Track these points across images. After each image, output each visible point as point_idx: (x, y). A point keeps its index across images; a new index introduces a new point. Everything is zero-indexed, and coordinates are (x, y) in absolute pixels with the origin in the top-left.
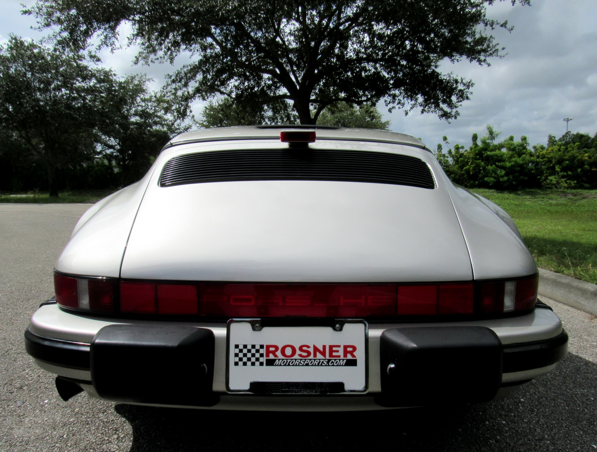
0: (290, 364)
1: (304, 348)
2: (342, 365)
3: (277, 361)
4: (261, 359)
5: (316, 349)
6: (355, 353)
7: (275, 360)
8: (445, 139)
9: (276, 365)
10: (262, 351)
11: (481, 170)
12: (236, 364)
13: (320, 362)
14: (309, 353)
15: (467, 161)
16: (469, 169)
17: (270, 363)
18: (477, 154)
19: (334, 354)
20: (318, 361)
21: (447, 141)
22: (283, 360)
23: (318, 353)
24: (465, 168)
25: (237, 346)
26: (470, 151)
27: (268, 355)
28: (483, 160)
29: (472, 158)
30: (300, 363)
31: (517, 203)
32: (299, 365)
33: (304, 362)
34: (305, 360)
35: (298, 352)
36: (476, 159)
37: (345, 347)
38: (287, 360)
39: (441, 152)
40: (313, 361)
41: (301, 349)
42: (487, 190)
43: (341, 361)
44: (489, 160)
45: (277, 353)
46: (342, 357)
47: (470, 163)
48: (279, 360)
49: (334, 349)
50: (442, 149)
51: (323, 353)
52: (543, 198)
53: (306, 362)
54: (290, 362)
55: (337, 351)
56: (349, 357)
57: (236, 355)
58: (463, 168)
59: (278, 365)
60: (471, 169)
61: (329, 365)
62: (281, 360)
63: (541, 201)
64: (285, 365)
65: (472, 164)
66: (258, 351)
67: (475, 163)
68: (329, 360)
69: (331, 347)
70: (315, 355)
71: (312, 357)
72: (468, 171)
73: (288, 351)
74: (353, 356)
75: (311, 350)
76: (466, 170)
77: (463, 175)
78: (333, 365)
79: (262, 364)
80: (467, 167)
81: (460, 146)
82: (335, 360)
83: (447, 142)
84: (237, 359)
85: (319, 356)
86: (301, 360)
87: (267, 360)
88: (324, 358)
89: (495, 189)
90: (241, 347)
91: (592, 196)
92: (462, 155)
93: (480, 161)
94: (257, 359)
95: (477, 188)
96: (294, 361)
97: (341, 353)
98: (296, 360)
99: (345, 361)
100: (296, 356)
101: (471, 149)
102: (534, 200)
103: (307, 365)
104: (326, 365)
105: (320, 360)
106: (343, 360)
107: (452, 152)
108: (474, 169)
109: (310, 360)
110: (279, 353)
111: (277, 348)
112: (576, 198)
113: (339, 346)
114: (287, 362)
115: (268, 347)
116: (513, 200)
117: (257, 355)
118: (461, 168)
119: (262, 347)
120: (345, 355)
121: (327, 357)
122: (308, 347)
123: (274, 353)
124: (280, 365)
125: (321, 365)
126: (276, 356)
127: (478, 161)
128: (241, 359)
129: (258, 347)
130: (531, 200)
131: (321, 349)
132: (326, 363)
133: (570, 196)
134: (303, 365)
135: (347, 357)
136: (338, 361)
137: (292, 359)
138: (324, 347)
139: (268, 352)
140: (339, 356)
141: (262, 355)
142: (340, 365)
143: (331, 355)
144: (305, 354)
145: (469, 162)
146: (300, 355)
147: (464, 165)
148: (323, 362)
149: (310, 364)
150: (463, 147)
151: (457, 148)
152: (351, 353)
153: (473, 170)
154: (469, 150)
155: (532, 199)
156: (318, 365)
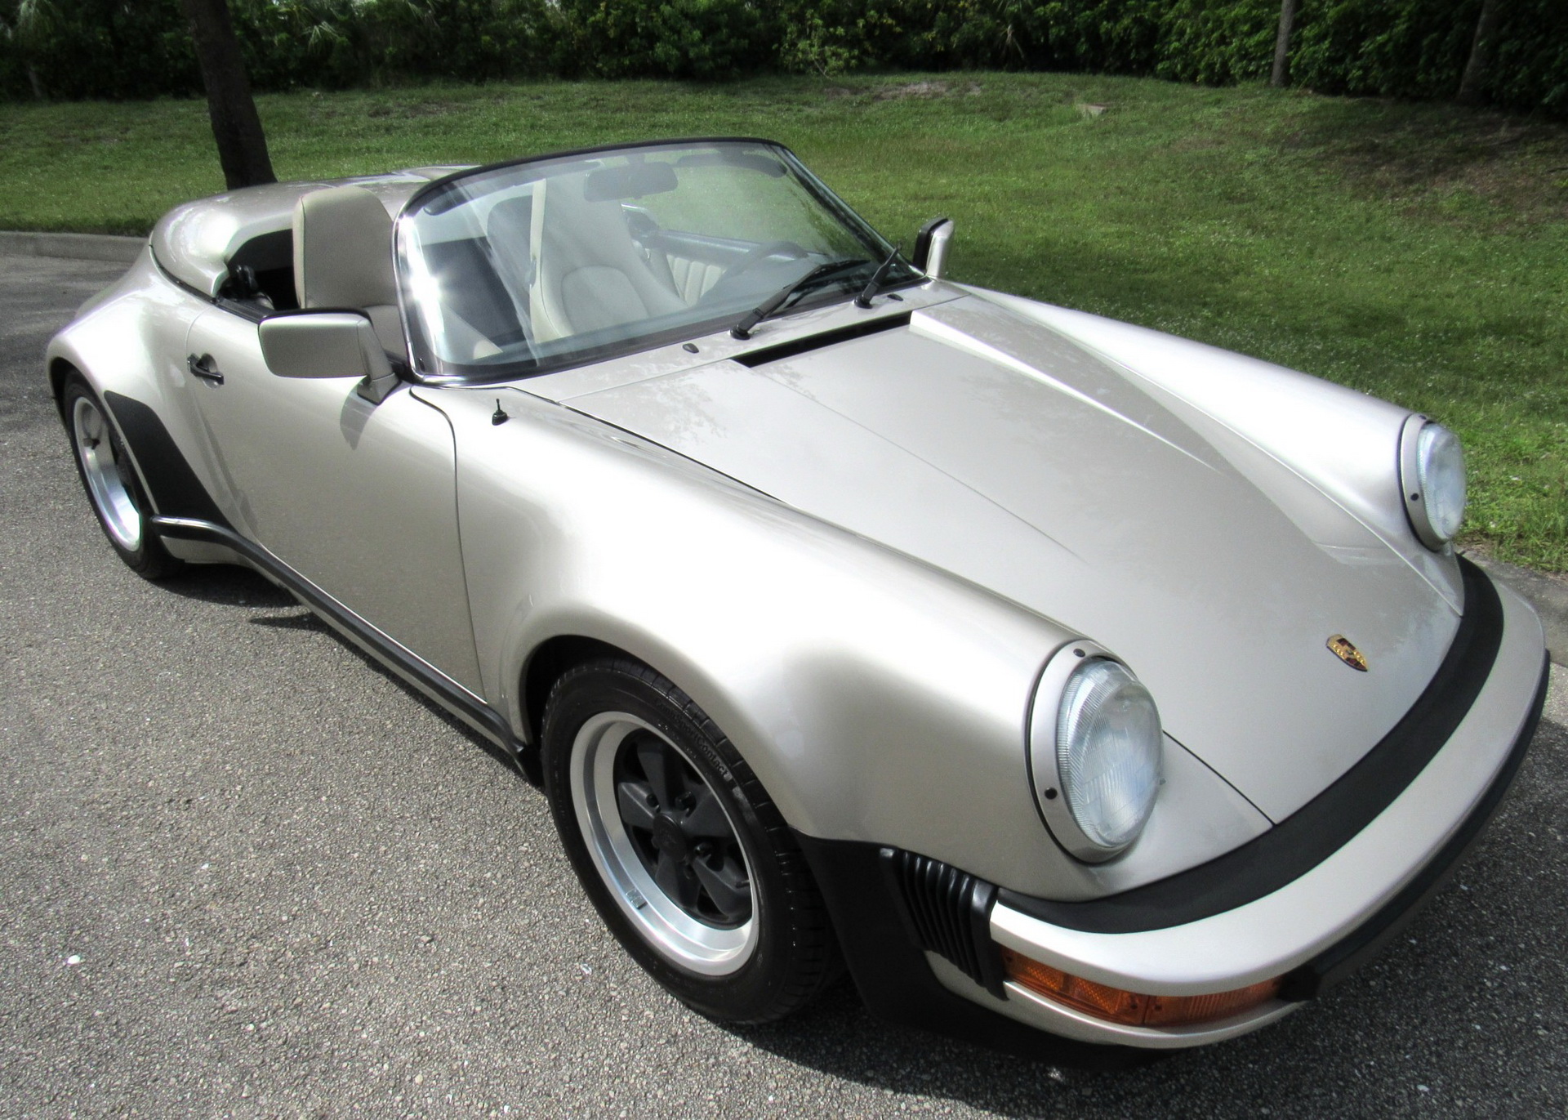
31: (735, 119)
52: (789, 102)
60: (610, 21)
63: (787, 110)
72: (600, 30)
80: (599, 16)
91: (890, 93)
102: (772, 109)
112: (859, 98)
116: (725, 111)
130: (765, 109)
133: (846, 95)
147: (588, 11)
155: (763, 105)
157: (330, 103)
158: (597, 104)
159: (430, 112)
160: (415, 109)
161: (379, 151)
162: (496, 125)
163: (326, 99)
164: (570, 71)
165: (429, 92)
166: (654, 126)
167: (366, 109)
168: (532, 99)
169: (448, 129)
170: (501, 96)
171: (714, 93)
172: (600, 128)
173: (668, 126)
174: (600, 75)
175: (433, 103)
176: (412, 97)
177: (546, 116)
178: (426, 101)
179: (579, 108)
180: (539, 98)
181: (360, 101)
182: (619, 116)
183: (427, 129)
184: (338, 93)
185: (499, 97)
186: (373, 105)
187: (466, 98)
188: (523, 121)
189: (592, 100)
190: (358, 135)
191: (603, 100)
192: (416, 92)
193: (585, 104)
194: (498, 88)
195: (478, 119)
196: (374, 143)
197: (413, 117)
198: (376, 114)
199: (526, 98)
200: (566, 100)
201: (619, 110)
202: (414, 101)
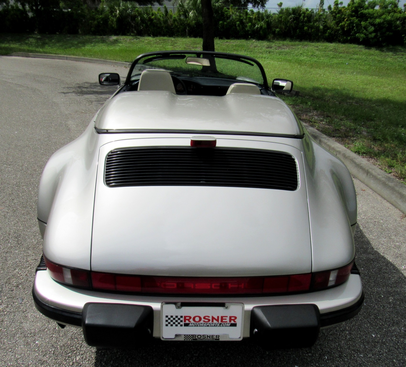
0: (198, 325)
1: (206, 318)
2: (228, 326)
3: (191, 324)
4: (181, 323)
5: (213, 318)
6: (236, 320)
7: (189, 324)
9: (190, 326)
10: (181, 319)
11: (354, 27)
12: (167, 325)
13: (215, 324)
14: (209, 320)
15: (344, 17)
16: (344, 25)
17: (186, 325)
18: (353, 11)
19: (224, 320)
20: (214, 324)
22: (194, 323)
23: (214, 320)
24: (341, 24)
25: (167, 316)
27: (185, 321)
28: (357, 17)
30: (204, 325)
32: (203, 326)
33: (206, 325)
34: (207, 323)
35: (203, 319)
36: (352, 16)
37: (230, 317)
38: (196, 323)
39: (323, 7)
40: (212, 324)
41: (204, 318)
42: (357, 46)
43: (228, 324)
44: (364, 17)
45: (190, 320)
46: (228, 322)
47: (346, 20)
48: (192, 323)
49: (224, 318)
51: (218, 320)
53: (207, 325)
54: (198, 324)
55: (226, 319)
56: (232, 322)
57: (167, 321)
58: (339, 24)
59: (191, 326)
60: (346, 25)
61: (220, 326)
62: (193, 324)
64: (195, 326)
65: (347, 21)
66: (179, 319)
67: (350, 20)
68: (220, 324)
69: (222, 317)
70: (213, 321)
71: (211, 322)
72: (343, 27)
73: (197, 319)
74: (235, 321)
75: (211, 318)
76: (342, 26)
77: (339, 30)
78: (223, 326)
79: (181, 325)
81: (339, 3)
82: (224, 324)
84: (167, 323)
85: (215, 321)
86: (204, 323)
87: (184, 324)
88: (218, 323)
89: (363, 45)
90: (169, 317)
92: (340, 12)
93: (355, 18)
94: (179, 323)
95: (348, 43)
96: (200, 324)
97: (228, 320)
98: (201, 323)
99: (230, 324)
100: (202, 322)
101: (349, 5)
103: (208, 326)
104: (219, 326)
105: (215, 323)
106: (229, 324)
107: (331, 8)
108: (349, 25)
109: (210, 323)
110: (191, 320)
111: (190, 317)
113: (227, 317)
114: (196, 324)
115: (185, 317)
117: (179, 321)
118: (337, 24)
119: (182, 317)
120: (230, 321)
121: (220, 322)
122: (209, 317)
123: (189, 320)
124: (192, 326)
125: (216, 326)
126: (189, 321)
127: (352, 19)
128: (169, 323)
129: (179, 317)
131: (216, 318)
132: (219, 325)
134: (205, 326)
135: (231, 322)
136: (226, 324)
137: (199, 323)
138: (218, 317)
139: (185, 320)
140: (227, 322)
141: (182, 321)
142: (227, 326)
143: (222, 321)
144: (207, 321)
145: (345, 18)
146: (204, 321)
147: (340, 22)
148: (217, 325)
149: (209, 326)
150: (341, 3)
151: (337, 4)
152: (234, 320)
153: (347, 26)
154: (346, 6)
156: (214, 326)
157: (257, 43)
158: (335, 50)
159: (283, 49)
160: (279, 47)
161: (265, 58)
162: (301, 54)
163: (256, 42)
164: (330, 39)
165: (285, 42)
166: (351, 59)
167: (266, 46)
168: (315, 47)
169: (287, 53)
170: (306, 45)
171: (377, 50)
172: (333, 58)
173: (355, 59)
174: (339, 42)
175: (285, 46)
176: (279, 44)
177: (317, 53)
178: (283, 45)
179: (329, 51)
180: (317, 47)
181: (265, 43)
182: (341, 55)
183: (280, 53)
184: (260, 41)
185: (305, 46)
186: (268, 45)
187: (295, 45)
188: (310, 54)
189: (334, 49)
190: (261, 53)
191: (337, 49)
192: (281, 42)
193: (331, 50)
194: (306, 43)
195: (296, 52)
196: (264, 56)
197: (278, 49)
198: (268, 47)
199: (313, 47)
200: (325, 48)
201: (341, 53)
202: (280, 45)
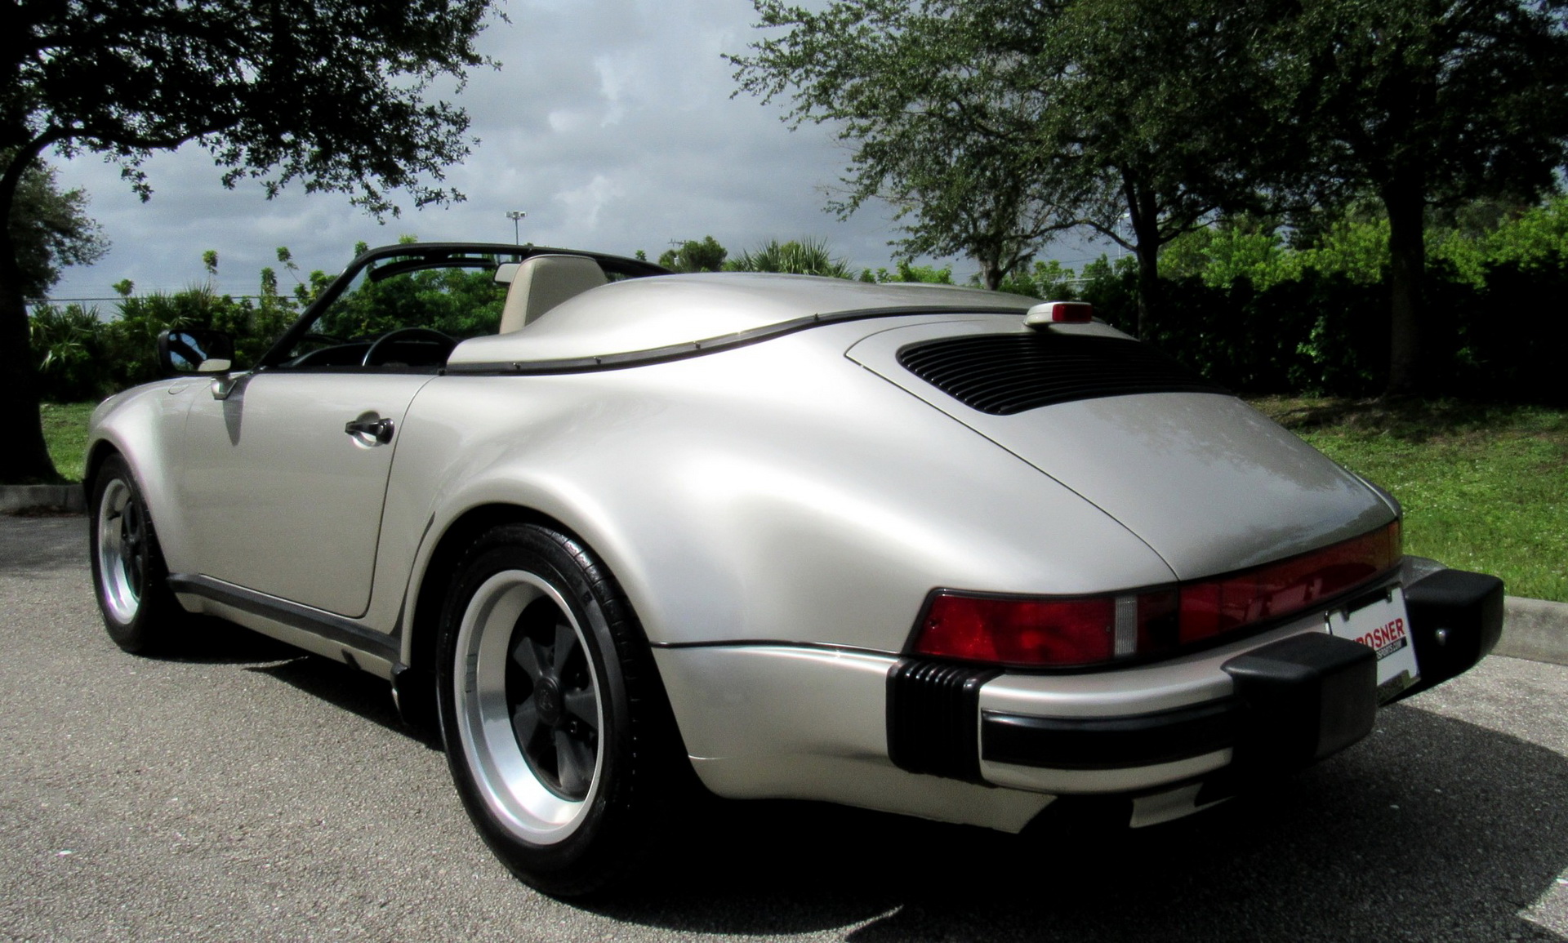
8: (284, 255)
18: (378, 301)
21: (289, 261)
26: (363, 294)
28: (397, 316)
29: (370, 312)
36: (382, 314)
39: (275, 292)
47: (364, 325)
50: (275, 282)
83: (290, 265)
93: (390, 317)
107: (306, 293)
127: (384, 320)
145: (363, 321)
157: (62, 414)
184: (70, 405)
